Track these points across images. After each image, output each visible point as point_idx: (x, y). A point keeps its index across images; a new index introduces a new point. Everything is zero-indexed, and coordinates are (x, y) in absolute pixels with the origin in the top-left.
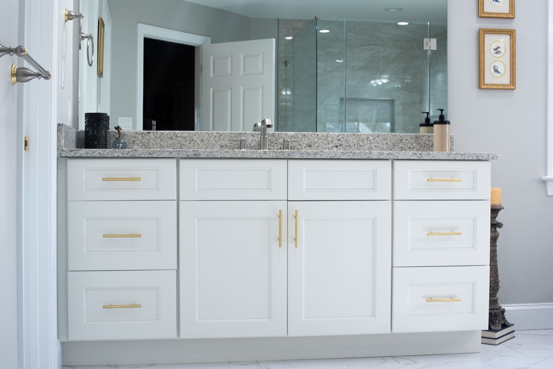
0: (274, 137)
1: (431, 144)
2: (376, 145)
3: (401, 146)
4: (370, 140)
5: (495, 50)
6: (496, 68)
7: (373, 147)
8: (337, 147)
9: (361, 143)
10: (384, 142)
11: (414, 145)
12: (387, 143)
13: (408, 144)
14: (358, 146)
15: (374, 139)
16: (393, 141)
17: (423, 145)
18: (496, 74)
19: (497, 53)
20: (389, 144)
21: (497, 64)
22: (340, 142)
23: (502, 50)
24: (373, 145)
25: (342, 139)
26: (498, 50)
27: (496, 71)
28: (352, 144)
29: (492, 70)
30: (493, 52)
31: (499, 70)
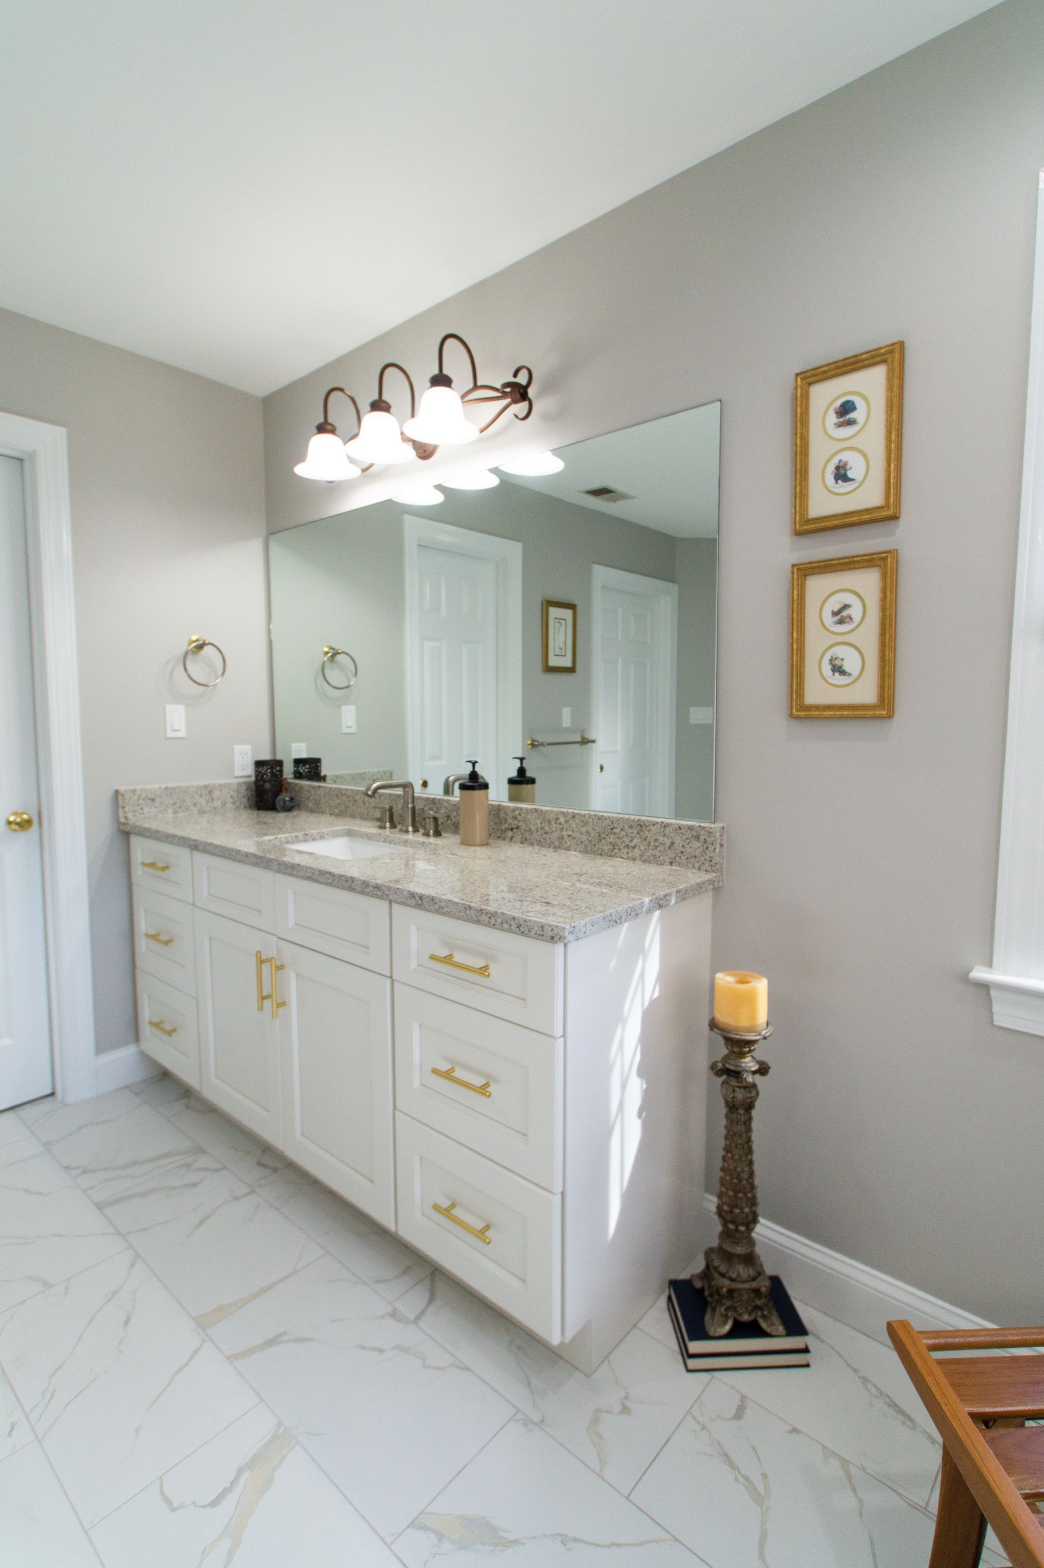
0: (434, 804)
1: (668, 842)
2: (570, 833)
3: (612, 840)
4: (560, 823)
5: (835, 614)
6: (838, 663)
7: (566, 837)
8: (512, 829)
9: (547, 828)
10: (583, 830)
11: (636, 841)
12: (587, 832)
13: (625, 839)
14: (543, 832)
15: (566, 822)
16: (598, 830)
17: (652, 844)
18: (838, 679)
19: (841, 622)
20: (592, 835)
21: (840, 651)
22: (516, 822)
23: (855, 612)
24: (565, 833)
25: (519, 818)
26: (845, 614)
27: (838, 669)
28: (533, 828)
29: (827, 668)
30: (829, 620)
31: (846, 668)
